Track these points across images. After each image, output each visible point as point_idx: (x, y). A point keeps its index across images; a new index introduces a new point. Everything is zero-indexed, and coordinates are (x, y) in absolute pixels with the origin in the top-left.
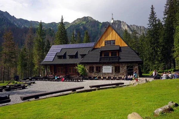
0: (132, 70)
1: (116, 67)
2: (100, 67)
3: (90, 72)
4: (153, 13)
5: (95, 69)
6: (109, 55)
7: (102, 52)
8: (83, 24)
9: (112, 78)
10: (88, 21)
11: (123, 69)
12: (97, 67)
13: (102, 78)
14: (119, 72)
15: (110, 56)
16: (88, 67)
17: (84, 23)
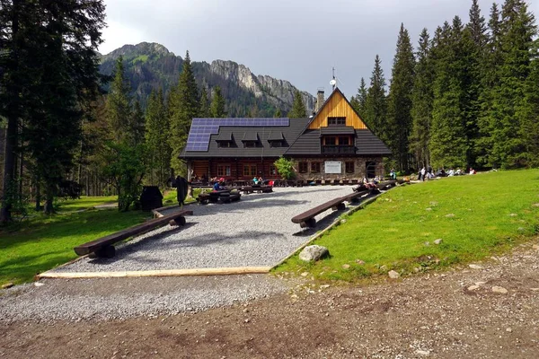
0: (373, 168)
1: (347, 164)
2: (318, 164)
3: (300, 172)
4: (378, 70)
5: (309, 167)
6: (334, 143)
7: (323, 137)
8: (141, 61)
9: (341, 182)
10: (154, 55)
11: (360, 167)
12: (313, 164)
13: (323, 182)
14: (353, 171)
15: (337, 144)
16: (297, 163)
17: (144, 58)
